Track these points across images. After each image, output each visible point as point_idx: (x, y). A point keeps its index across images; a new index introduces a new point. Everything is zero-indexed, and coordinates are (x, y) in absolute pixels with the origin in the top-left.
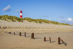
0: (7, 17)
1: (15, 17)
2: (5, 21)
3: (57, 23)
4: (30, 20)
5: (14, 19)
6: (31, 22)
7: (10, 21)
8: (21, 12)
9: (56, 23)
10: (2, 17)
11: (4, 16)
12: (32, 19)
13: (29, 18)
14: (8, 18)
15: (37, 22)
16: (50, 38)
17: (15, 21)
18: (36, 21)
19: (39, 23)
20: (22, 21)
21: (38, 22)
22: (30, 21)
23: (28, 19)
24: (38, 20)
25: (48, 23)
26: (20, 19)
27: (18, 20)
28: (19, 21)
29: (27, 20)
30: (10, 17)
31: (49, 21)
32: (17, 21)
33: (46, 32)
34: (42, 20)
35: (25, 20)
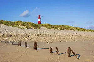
0: (21, 23)
1: (30, 23)
2: (17, 28)
3: (83, 30)
4: (50, 26)
5: (29, 26)
6: (50, 28)
7: (24, 28)
8: (39, 17)
9: (81, 30)
10: (15, 23)
11: (17, 22)
12: (52, 26)
13: (49, 24)
14: (22, 25)
15: (57, 29)
16: (57, 48)
17: (31, 28)
18: (56, 27)
19: (60, 30)
20: (39, 28)
21: (59, 28)
22: (48, 28)
23: (47, 25)
24: (59, 26)
25: (71, 30)
26: (37, 26)
27: (34, 26)
28: (36, 28)
29: (45, 26)
30: (25, 23)
31: (72, 27)
32: (33, 28)
33: (62, 40)
34: (64, 26)
35: (43, 26)
